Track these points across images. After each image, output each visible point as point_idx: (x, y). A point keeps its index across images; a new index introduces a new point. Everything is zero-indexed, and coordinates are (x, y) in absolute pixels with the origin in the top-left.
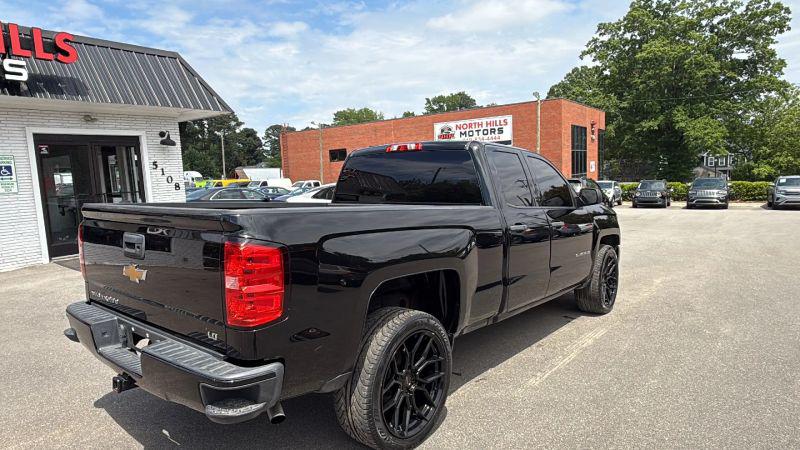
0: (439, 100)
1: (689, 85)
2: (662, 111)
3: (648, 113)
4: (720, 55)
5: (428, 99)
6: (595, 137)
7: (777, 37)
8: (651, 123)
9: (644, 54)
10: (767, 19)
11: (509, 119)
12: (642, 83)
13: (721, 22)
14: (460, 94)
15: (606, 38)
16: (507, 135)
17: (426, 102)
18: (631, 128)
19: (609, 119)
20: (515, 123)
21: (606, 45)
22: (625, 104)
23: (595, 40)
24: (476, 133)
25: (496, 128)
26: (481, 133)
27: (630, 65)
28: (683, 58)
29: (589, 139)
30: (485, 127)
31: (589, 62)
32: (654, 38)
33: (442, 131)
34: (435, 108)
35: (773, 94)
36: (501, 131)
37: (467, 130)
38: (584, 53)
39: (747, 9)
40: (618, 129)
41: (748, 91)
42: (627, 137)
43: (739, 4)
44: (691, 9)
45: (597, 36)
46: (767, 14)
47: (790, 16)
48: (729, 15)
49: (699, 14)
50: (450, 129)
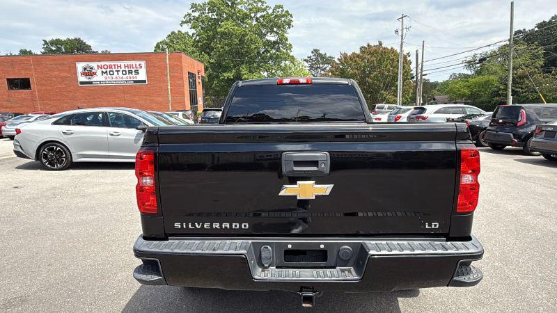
0: (57, 42)
1: (247, 52)
2: (234, 67)
3: (227, 68)
4: (262, 36)
5: (45, 41)
6: (200, 81)
7: (288, 31)
8: (229, 74)
9: (222, 29)
10: (283, 19)
11: (143, 63)
12: (222, 48)
13: (261, 16)
14: (76, 39)
15: (197, 14)
16: (142, 76)
17: (43, 43)
18: (217, 77)
19: (206, 69)
20: (147, 67)
21: (197, 19)
22: (211, 61)
23: (189, 15)
24: (116, 73)
25: (133, 70)
26: (120, 73)
27: (214, 35)
28: (243, 36)
29: (197, 83)
30: (123, 69)
31: (186, 29)
32: (227, 19)
33: (85, 69)
34: (54, 49)
35: (287, 62)
36: (137, 72)
37: (108, 70)
38: (183, 23)
39: (273, 12)
40: (209, 76)
41: (277, 59)
42: (215, 82)
43: (270, 8)
44: (246, 5)
45: (190, 11)
46: (283, 16)
47: (292, 19)
48: (265, 13)
49: (250, 10)
50: (92, 68)
